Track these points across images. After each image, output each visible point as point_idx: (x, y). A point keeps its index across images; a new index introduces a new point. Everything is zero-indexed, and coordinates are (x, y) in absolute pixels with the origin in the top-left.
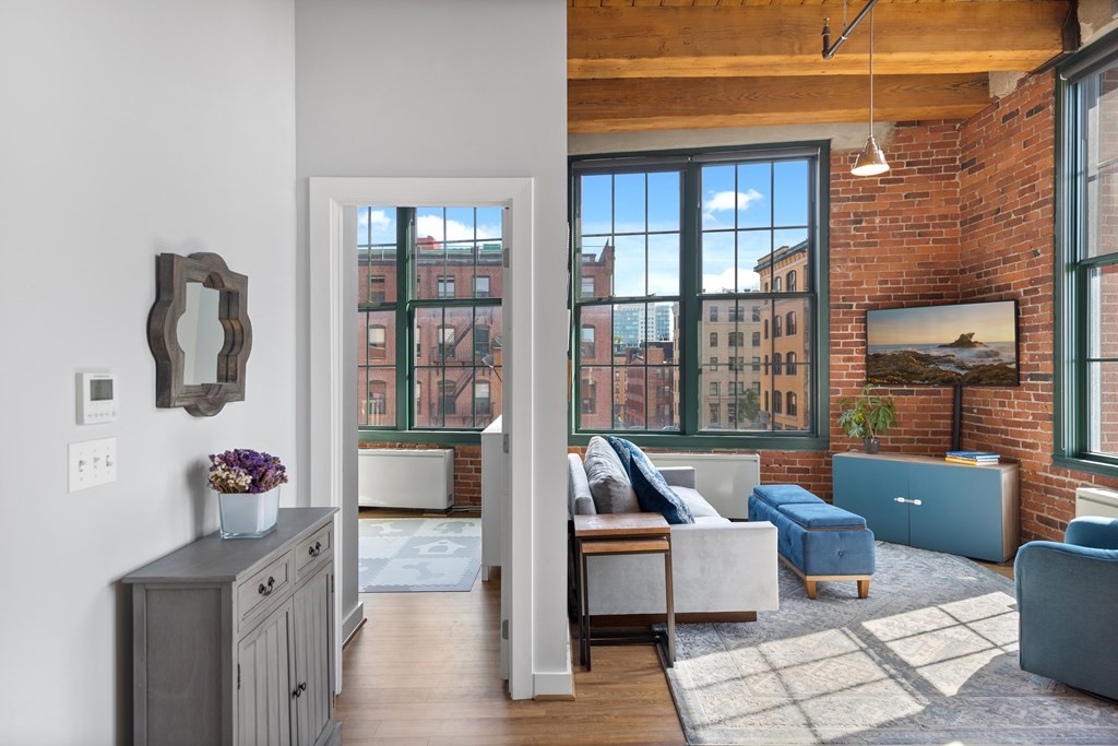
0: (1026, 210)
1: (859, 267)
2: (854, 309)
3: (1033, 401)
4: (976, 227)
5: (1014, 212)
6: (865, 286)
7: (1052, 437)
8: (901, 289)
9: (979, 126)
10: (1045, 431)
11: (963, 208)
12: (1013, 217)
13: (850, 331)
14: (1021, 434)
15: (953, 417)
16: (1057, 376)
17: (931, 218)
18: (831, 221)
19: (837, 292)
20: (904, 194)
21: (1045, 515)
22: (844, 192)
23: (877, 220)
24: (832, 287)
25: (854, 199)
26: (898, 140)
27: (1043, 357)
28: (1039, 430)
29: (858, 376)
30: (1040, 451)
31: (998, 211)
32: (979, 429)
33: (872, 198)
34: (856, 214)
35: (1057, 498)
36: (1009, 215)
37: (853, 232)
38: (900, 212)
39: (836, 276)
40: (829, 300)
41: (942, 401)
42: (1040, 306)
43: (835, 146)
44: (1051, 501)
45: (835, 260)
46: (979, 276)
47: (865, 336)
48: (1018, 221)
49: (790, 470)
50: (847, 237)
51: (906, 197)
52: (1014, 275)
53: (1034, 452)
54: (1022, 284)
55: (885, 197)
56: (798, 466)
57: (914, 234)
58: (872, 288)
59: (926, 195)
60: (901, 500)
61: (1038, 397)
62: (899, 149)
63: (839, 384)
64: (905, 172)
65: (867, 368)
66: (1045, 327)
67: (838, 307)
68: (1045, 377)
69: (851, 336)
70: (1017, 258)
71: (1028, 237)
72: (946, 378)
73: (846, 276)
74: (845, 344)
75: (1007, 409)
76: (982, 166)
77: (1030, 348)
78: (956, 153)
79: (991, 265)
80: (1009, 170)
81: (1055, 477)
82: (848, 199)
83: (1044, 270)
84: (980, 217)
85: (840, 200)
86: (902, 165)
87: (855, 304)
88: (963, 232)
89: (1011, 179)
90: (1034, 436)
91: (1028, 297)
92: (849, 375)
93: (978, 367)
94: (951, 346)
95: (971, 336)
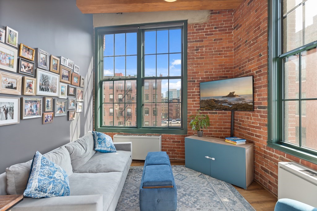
0: (257, 38)
1: (198, 67)
2: (196, 82)
3: (259, 117)
4: (239, 50)
5: (252, 40)
6: (200, 74)
7: (267, 134)
8: (212, 75)
9: (240, 10)
10: (264, 131)
11: (234, 44)
12: (252, 42)
13: (194, 90)
14: (255, 131)
15: (231, 122)
16: (269, 107)
17: (223, 48)
18: (188, 49)
19: (190, 76)
20: (213, 39)
21: (264, 167)
22: (192, 39)
23: (204, 49)
24: (188, 74)
25: (196, 41)
26: (211, 19)
27: (263, 99)
28: (262, 130)
29: (197, 107)
30: (262, 139)
31: (246, 41)
32: (240, 127)
33: (202, 41)
34: (196, 47)
35: (269, 161)
36: (250, 42)
37: (195, 54)
38: (212, 46)
39: (190, 70)
40: (187, 79)
41: (228, 116)
42: (262, 77)
43: (189, 22)
44: (267, 162)
45: (189, 64)
46: (240, 69)
47: (199, 92)
48: (254, 43)
49: (173, 142)
50: (193, 55)
51: (214, 40)
52: (252, 66)
53: (260, 139)
54: (255, 69)
55: (207, 41)
56: (176, 140)
57: (217, 54)
58: (202, 74)
59: (221, 39)
60: (208, 157)
61: (261, 116)
62: (211, 22)
63: (190, 110)
64: (214, 31)
65: (200, 104)
66: (264, 86)
67: (190, 81)
68: (264, 108)
69: (195, 92)
70: (253, 59)
71: (257, 49)
72: (224, 108)
73: (193, 70)
74: (193, 95)
75: (249, 120)
76: (241, 26)
77: (259, 95)
78: (232, 23)
79: (244, 63)
80: (250, 24)
81: (268, 151)
82: (194, 42)
83: (263, 62)
84: (240, 46)
85: (191, 42)
86: (212, 28)
87: (196, 80)
88: (235, 53)
89: (252, 26)
90: (260, 132)
91: (258, 74)
92: (194, 107)
93: (236, 104)
94: (226, 97)
95: (234, 93)
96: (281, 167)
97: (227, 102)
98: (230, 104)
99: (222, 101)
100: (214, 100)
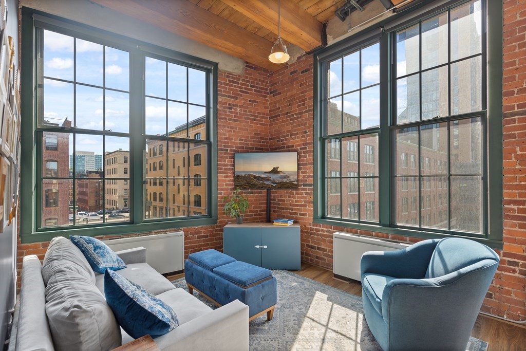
0: (301, 113)
1: (231, 131)
2: (229, 152)
3: (304, 195)
4: (277, 120)
5: (295, 114)
6: (233, 141)
7: (313, 211)
8: (248, 144)
9: (279, 75)
10: (310, 208)
11: (270, 111)
12: (295, 116)
13: (227, 163)
14: (299, 210)
15: (267, 203)
16: (315, 184)
17: (259, 113)
18: (218, 105)
19: (221, 142)
20: (249, 100)
21: (310, 244)
22: (224, 92)
23: (239, 109)
24: (219, 139)
25: (229, 96)
26: (248, 74)
27: (309, 177)
28: (307, 208)
29: (230, 185)
30: (308, 217)
31: (288, 113)
32: (278, 208)
33: (236, 98)
34: (229, 104)
35: (316, 236)
36: (293, 115)
37: (228, 113)
38: (247, 108)
39: (221, 134)
40: (217, 146)
41: (263, 196)
42: (307, 154)
43: (221, 67)
44: (313, 238)
45: (220, 125)
46: (278, 141)
47: (234, 165)
48: (297, 118)
49: (198, 237)
50: (226, 115)
51: (250, 101)
52: (296, 141)
53: (305, 217)
54: (299, 145)
55: (242, 99)
56: (203, 234)
57: (252, 119)
58: (236, 142)
59: (257, 102)
60: (258, 247)
61: (306, 194)
62: (247, 78)
63: (222, 189)
64: (249, 90)
65: (234, 181)
66: (310, 164)
67: (222, 150)
68: (310, 185)
69: (227, 165)
70: (297, 134)
71: (302, 125)
73: (225, 135)
74: (225, 169)
75: (292, 199)
76: (280, 93)
77: (303, 172)
78: (267, 86)
79: (284, 136)
80: (293, 96)
81: (315, 228)
82: (226, 96)
83: (309, 139)
84: (279, 115)
85: (222, 95)
86: (248, 85)
87: (229, 149)
88: (270, 122)
89: (294, 100)
90: (305, 210)
91: (302, 151)
92: (227, 185)
93: (280, 183)
94: (269, 172)
95: (278, 168)
96: (335, 237)
97: (269, 180)
98: (274, 183)
99: (264, 178)
100: (254, 176)
